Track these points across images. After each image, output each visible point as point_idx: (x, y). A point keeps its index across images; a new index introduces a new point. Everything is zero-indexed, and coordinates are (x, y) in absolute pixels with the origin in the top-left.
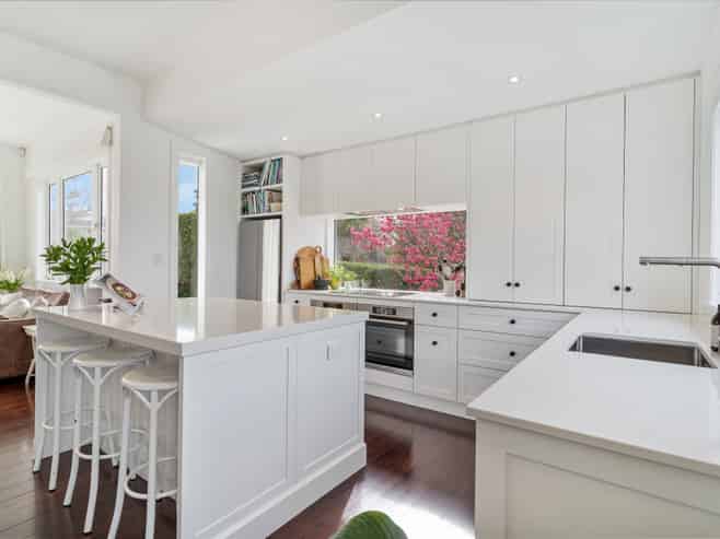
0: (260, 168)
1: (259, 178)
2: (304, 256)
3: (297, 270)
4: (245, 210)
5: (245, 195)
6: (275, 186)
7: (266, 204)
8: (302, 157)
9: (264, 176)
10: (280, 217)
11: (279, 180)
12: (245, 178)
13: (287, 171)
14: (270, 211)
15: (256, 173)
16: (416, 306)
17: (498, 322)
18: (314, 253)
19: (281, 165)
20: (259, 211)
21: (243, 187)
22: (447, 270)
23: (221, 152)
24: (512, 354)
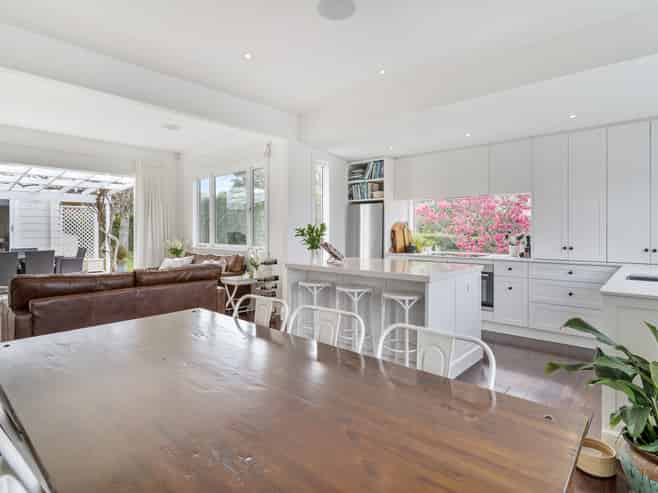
0: (364, 167)
1: (363, 174)
2: (397, 229)
3: (393, 239)
4: (351, 196)
5: (350, 186)
6: (377, 180)
7: (370, 192)
8: (396, 158)
9: (368, 173)
10: (382, 202)
11: (381, 175)
12: (351, 173)
13: (387, 169)
14: (372, 197)
15: (361, 171)
16: (495, 264)
17: (560, 274)
18: (404, 227)
19: (382, 166)
20: (363, 197)
21: (350, 180)
22: (513, 239)
23: (338, 157)
24: (571, 294)
